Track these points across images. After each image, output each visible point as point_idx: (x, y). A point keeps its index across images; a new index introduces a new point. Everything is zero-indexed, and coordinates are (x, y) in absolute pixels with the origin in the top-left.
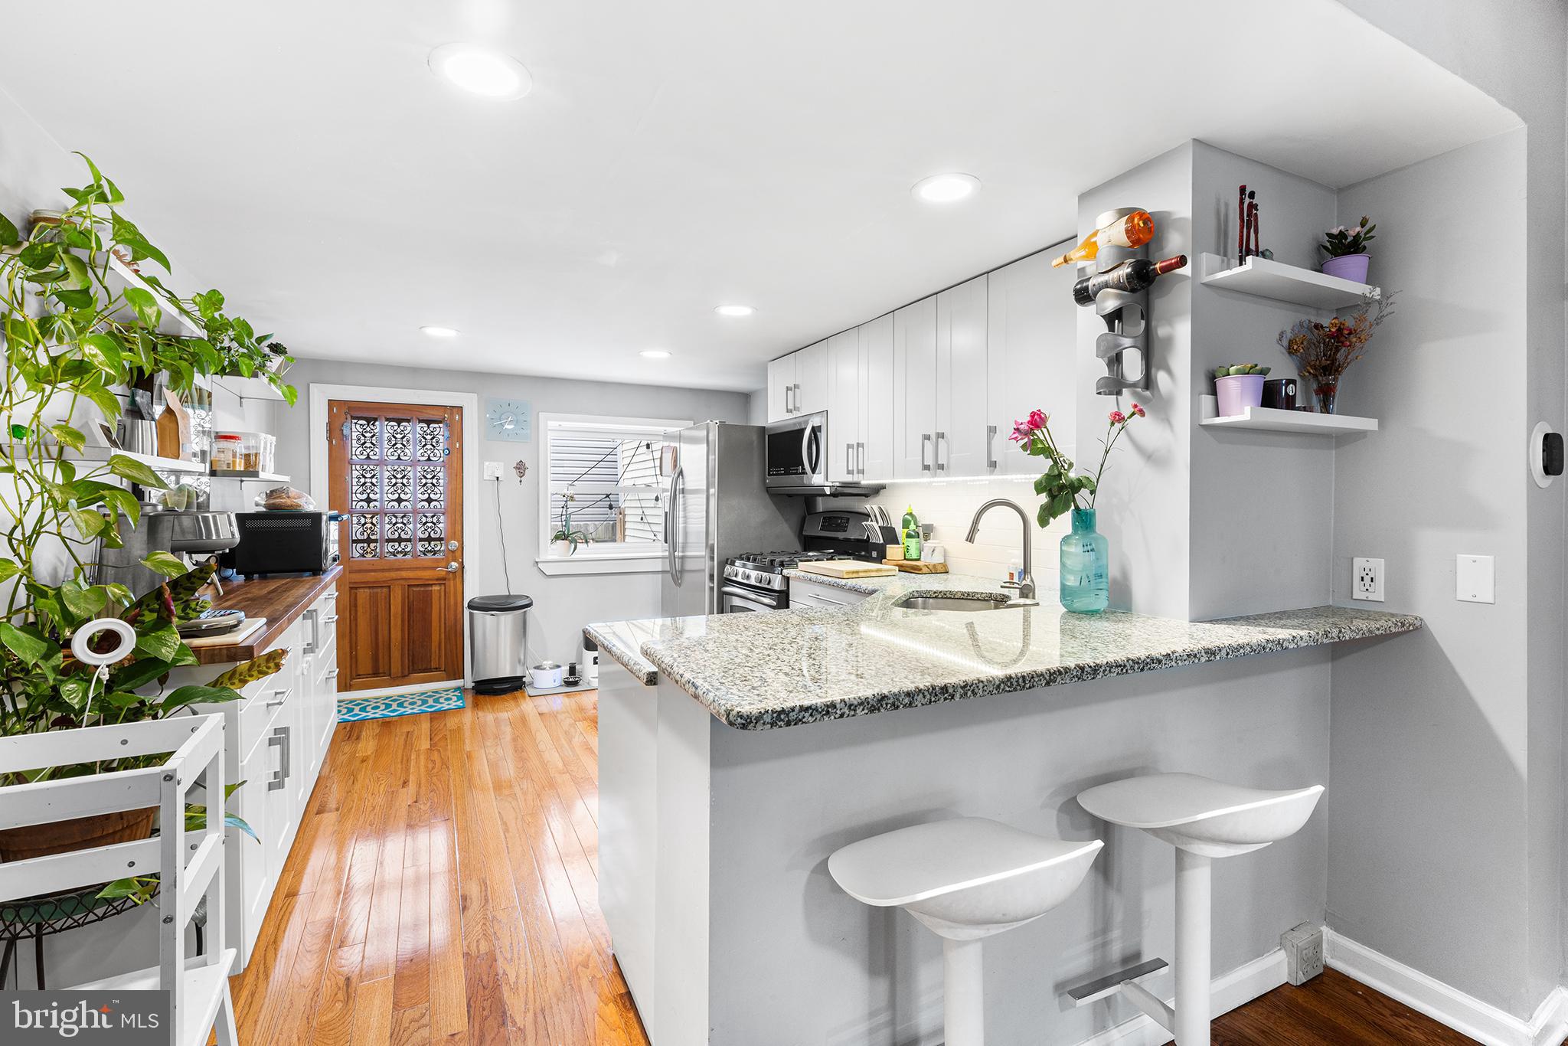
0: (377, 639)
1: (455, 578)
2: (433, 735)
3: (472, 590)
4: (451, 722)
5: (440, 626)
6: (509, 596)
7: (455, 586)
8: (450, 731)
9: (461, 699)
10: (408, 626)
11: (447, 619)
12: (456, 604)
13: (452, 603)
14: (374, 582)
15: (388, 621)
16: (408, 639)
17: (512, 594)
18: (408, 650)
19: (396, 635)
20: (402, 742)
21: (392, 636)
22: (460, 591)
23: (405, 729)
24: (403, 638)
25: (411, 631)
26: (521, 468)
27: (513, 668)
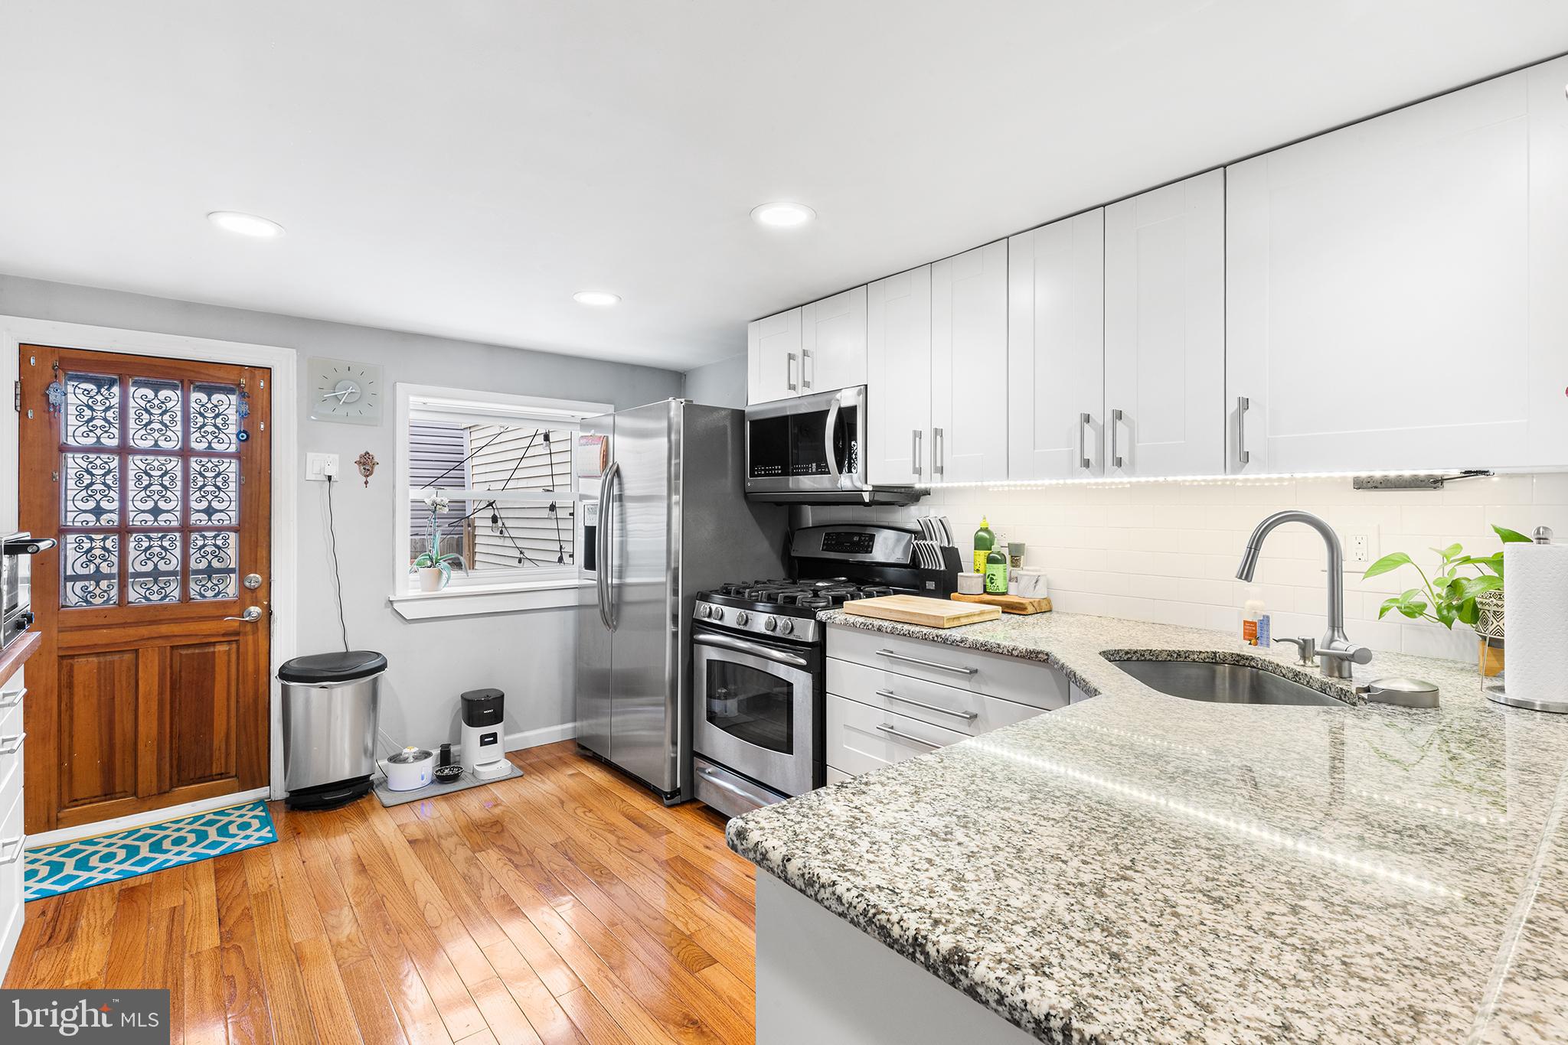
0: (111, 738)
1: (255, 631)
2: (223, 912)
3: (285, 648)
4: (256, 876)
5: (228, 706)
6: (346, 655)
7: (256, 643)
8: (256, 896)
9: (269, 824)
10: (171, 713)
11: (241, 695)
12: (257, 671)
13: (251, 668)
14: (107, 645)
15: (132, 707)
16: (171, 732)
17: (350, 650)
18: (171, 749)
19: (148, 727)
20: (163, 936)
21: (141, 729)
22: (263, 649)
23: (169, 901)
24: (160, 732)
25: (177, 719)
26: (367, 464)
27: (356, 764)
